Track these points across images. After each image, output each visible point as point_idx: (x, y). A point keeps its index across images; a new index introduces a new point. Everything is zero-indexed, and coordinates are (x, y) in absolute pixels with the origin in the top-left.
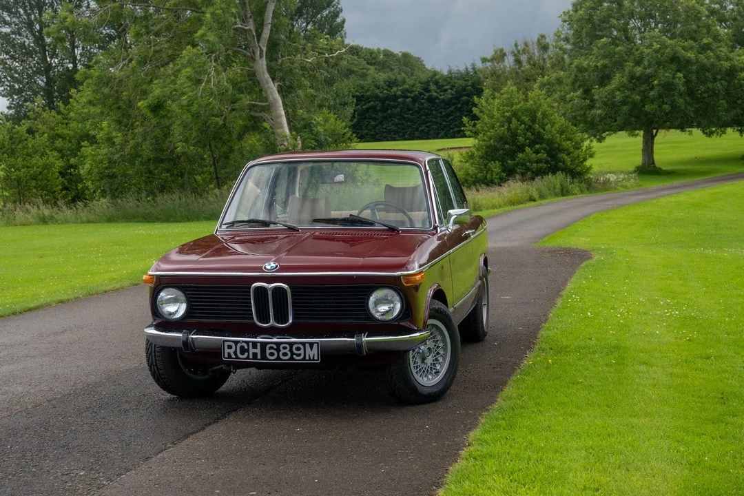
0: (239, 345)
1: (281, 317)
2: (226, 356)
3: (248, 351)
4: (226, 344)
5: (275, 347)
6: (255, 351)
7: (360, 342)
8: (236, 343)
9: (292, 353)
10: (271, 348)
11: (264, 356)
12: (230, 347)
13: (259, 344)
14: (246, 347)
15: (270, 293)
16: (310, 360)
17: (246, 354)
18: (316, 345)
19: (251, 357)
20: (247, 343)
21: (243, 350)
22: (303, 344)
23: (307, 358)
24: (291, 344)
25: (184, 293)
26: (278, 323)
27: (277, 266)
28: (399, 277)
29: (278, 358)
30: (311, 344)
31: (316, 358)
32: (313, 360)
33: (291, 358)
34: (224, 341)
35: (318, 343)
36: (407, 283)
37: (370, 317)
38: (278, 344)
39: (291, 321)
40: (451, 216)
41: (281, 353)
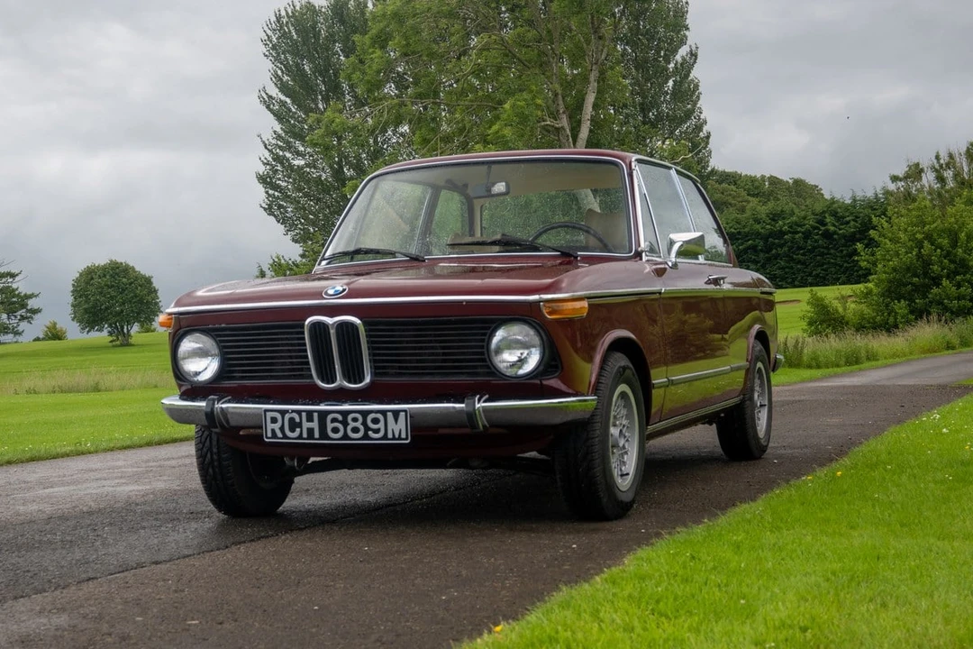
0: (287, 416)
1: (354, 373)
2: (269, 434)
3: (300, 425)
4: (269, 415)
5: (340, 418)
6: (310, 425)
7: (471, 409)
8: (283, 413)
9: (367, 429)
10: (334, 420)
11: (324, 435)
12: (274, 420)
13: (316, 415)
14: (298, 420)
15: (332, 332)
16: (394, 438)
17: (298, 430)
18: (402, 414)
19: (305, 435)
20: (299, 412)
21: (294, 425)
22: (384, 413)
23: (390, 436)
24: (365, 414)
26: (350, 382)
27: (344, 290)
28: (537, 303)
29: (346, 437)
30: (396, 413)
31: (403, 436)
32: (400, 438)
33: (366, 437)
34: (266, 411)
35: (405, 411)
36: (550, 313)
37: (493, 371)
38: (345, 414)
39: (368, 380)
40: (672, 243)
41: (349, 428)
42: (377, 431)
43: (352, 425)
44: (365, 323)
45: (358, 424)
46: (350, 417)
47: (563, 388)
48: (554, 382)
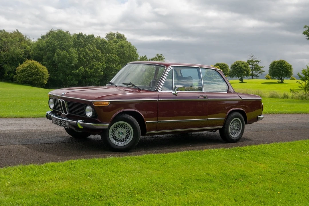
25: (54, 101)
30: (67, 121)
39: (67, 114)
42: (64, 125)
43: (61, 123)
44: (66, 102)
45: (62, 123)
46: (61, 121)
47: (100, 121)
48: (97, 119)
